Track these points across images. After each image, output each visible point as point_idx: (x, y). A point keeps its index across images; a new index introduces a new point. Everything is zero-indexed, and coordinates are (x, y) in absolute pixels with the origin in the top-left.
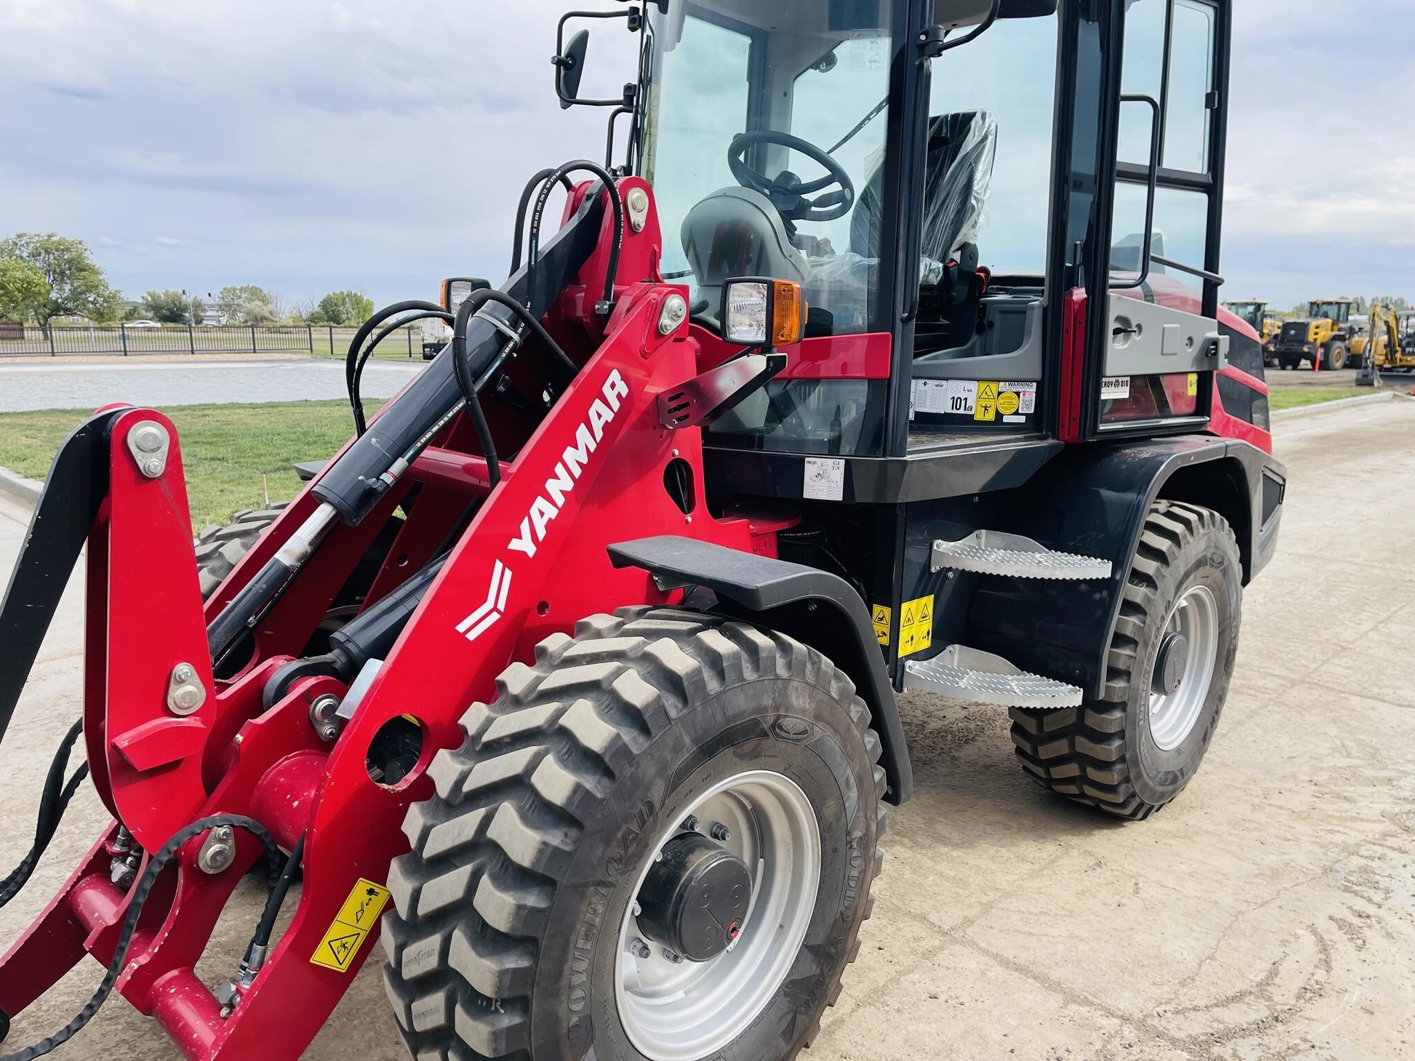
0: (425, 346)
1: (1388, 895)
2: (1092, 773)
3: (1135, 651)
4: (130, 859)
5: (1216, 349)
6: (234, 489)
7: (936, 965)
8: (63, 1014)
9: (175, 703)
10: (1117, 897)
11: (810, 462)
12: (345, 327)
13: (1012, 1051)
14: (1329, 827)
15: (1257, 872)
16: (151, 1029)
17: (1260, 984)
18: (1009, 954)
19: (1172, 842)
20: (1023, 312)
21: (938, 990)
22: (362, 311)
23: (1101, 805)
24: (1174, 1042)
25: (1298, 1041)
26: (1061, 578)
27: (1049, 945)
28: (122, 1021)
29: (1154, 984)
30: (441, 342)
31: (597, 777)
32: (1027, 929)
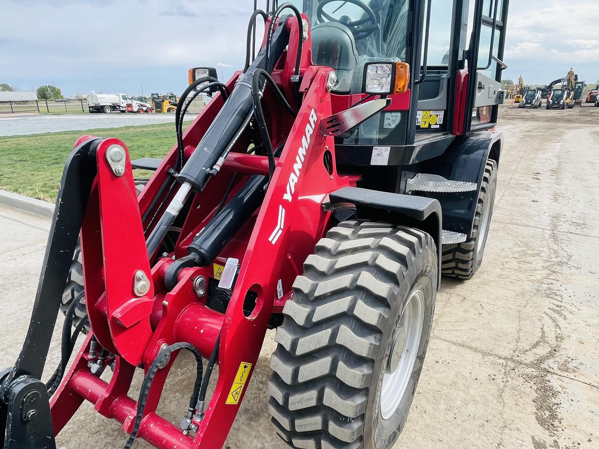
0: (90, 107)
1: (562, 297)
2: (460, 265)
3: (480, 217)
4: (99, 361)
5: (503, 96)
6: (38, 173)
7: (431, 349)
8: (70, 435)
9: (138, 291)
10: (478, 311)
11: (375, 149)
12: (50, 100)
13: (476, 379)
14: (529, 274)
15: (516, 294)
16: (118, 434)
17: (542, 338)
18: (454, 340)
19: (483, 286)
20: (439, 81)
21: (437, 359)
22: (56, 93)
23: (459, 277)
24: (526, 365)
25: (566, 358)
26: (460, 192)
27: (465, 334)
28: (102, 433)
29: (508, 343)
30: (97, 105)
31: (383, 308)
32: (454, 329)
